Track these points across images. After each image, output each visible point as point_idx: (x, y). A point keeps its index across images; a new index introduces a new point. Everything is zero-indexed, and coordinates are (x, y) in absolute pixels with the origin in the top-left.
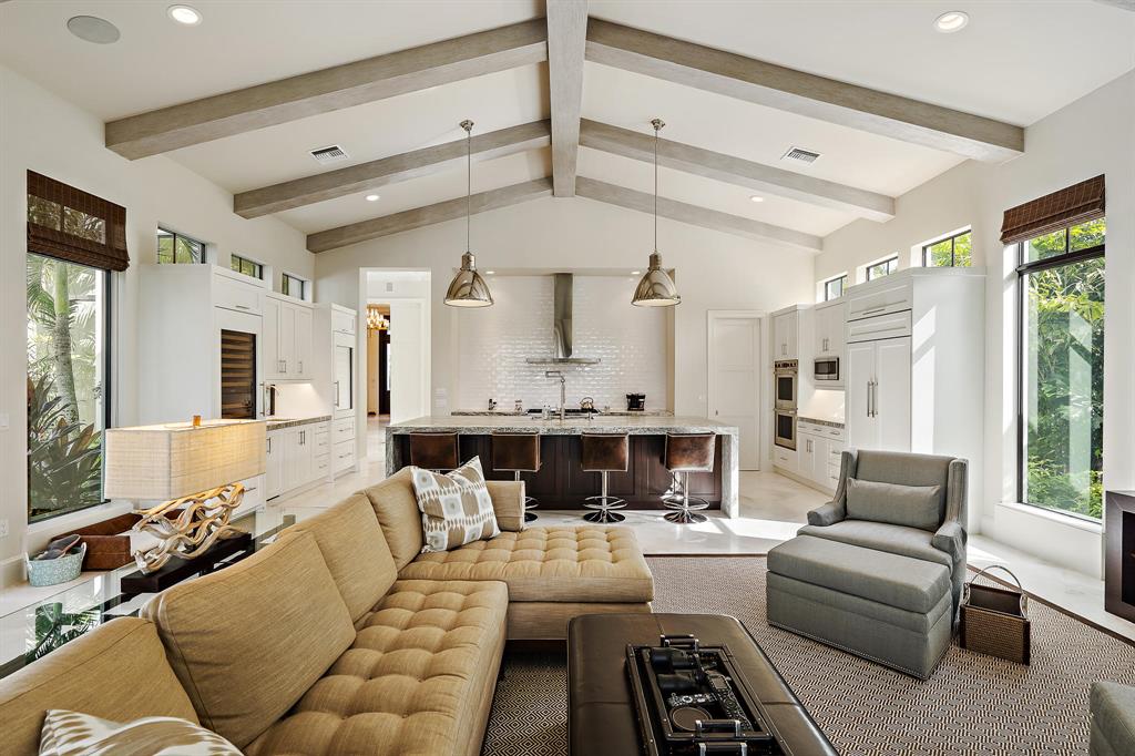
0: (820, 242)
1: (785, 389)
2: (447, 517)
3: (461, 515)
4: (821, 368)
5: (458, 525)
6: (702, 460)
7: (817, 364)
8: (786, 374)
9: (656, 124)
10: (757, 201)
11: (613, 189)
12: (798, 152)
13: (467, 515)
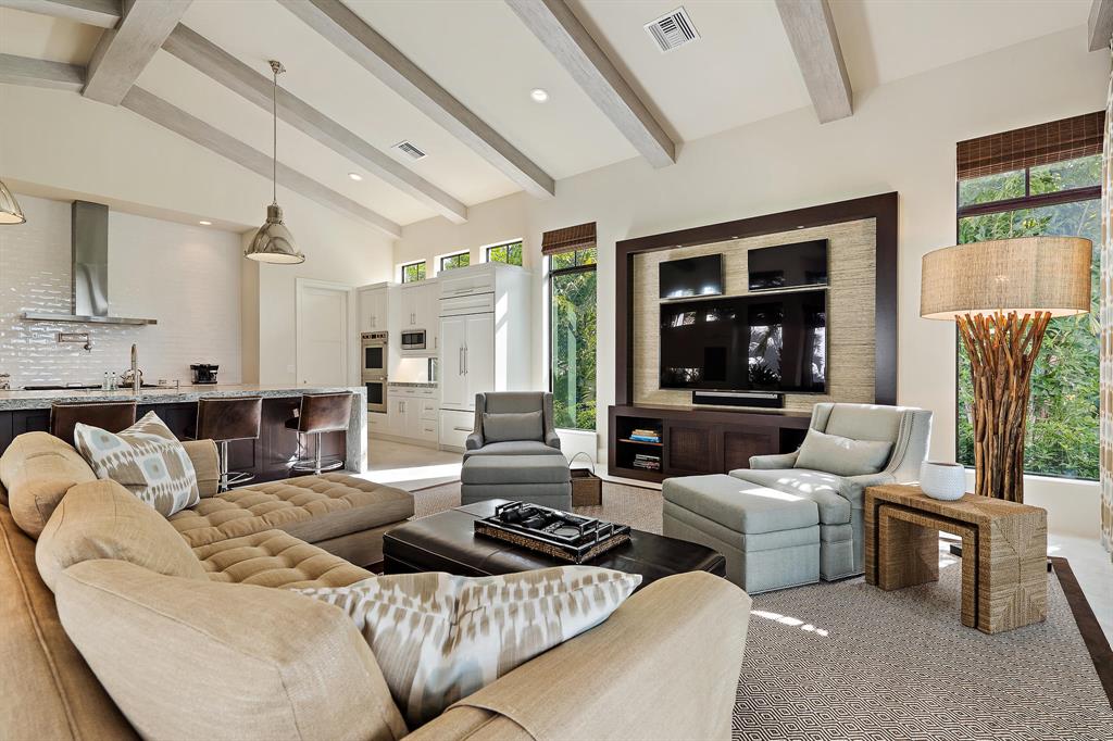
0: (400, 230)
1: (374, 358)
2: (151, 483)
3: (167, 479)
4: (408, 338)
5: (166, 492)
6: (340, 418)
7: (404, 336)
8: (374, 344)
9: (275, 65)
10: (356, 179)
11: (183, 116)
12: (408, 147)
13: (173, 479)
